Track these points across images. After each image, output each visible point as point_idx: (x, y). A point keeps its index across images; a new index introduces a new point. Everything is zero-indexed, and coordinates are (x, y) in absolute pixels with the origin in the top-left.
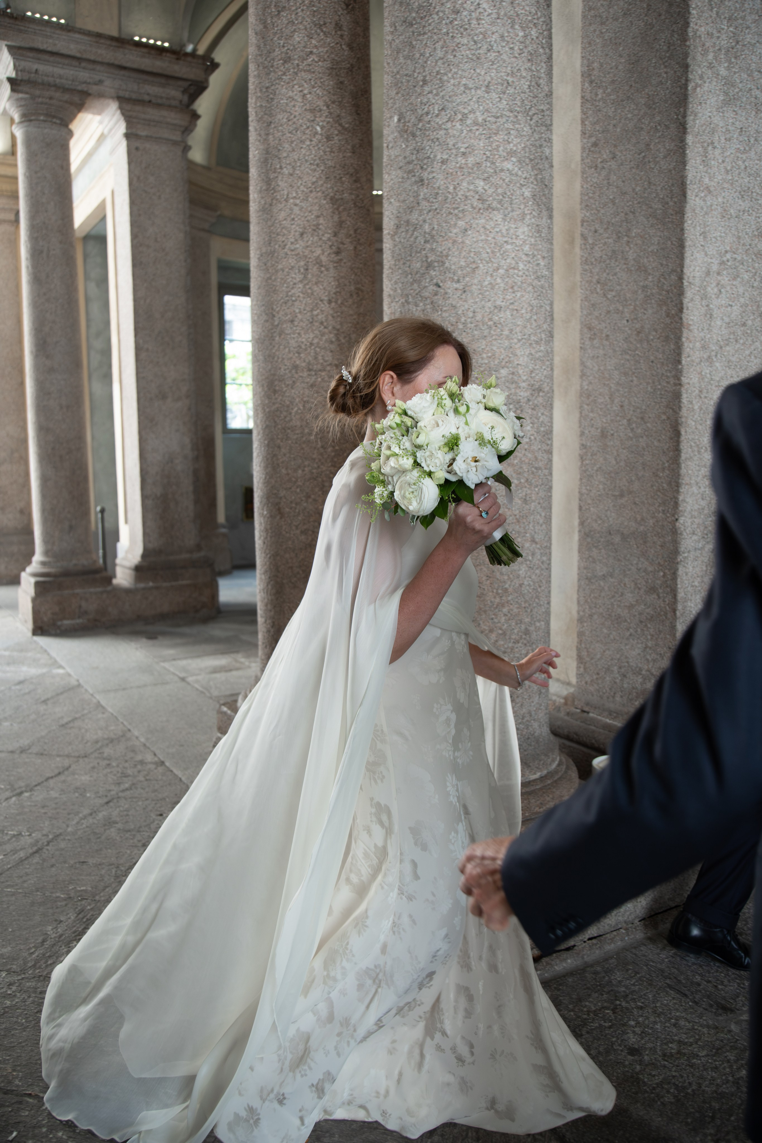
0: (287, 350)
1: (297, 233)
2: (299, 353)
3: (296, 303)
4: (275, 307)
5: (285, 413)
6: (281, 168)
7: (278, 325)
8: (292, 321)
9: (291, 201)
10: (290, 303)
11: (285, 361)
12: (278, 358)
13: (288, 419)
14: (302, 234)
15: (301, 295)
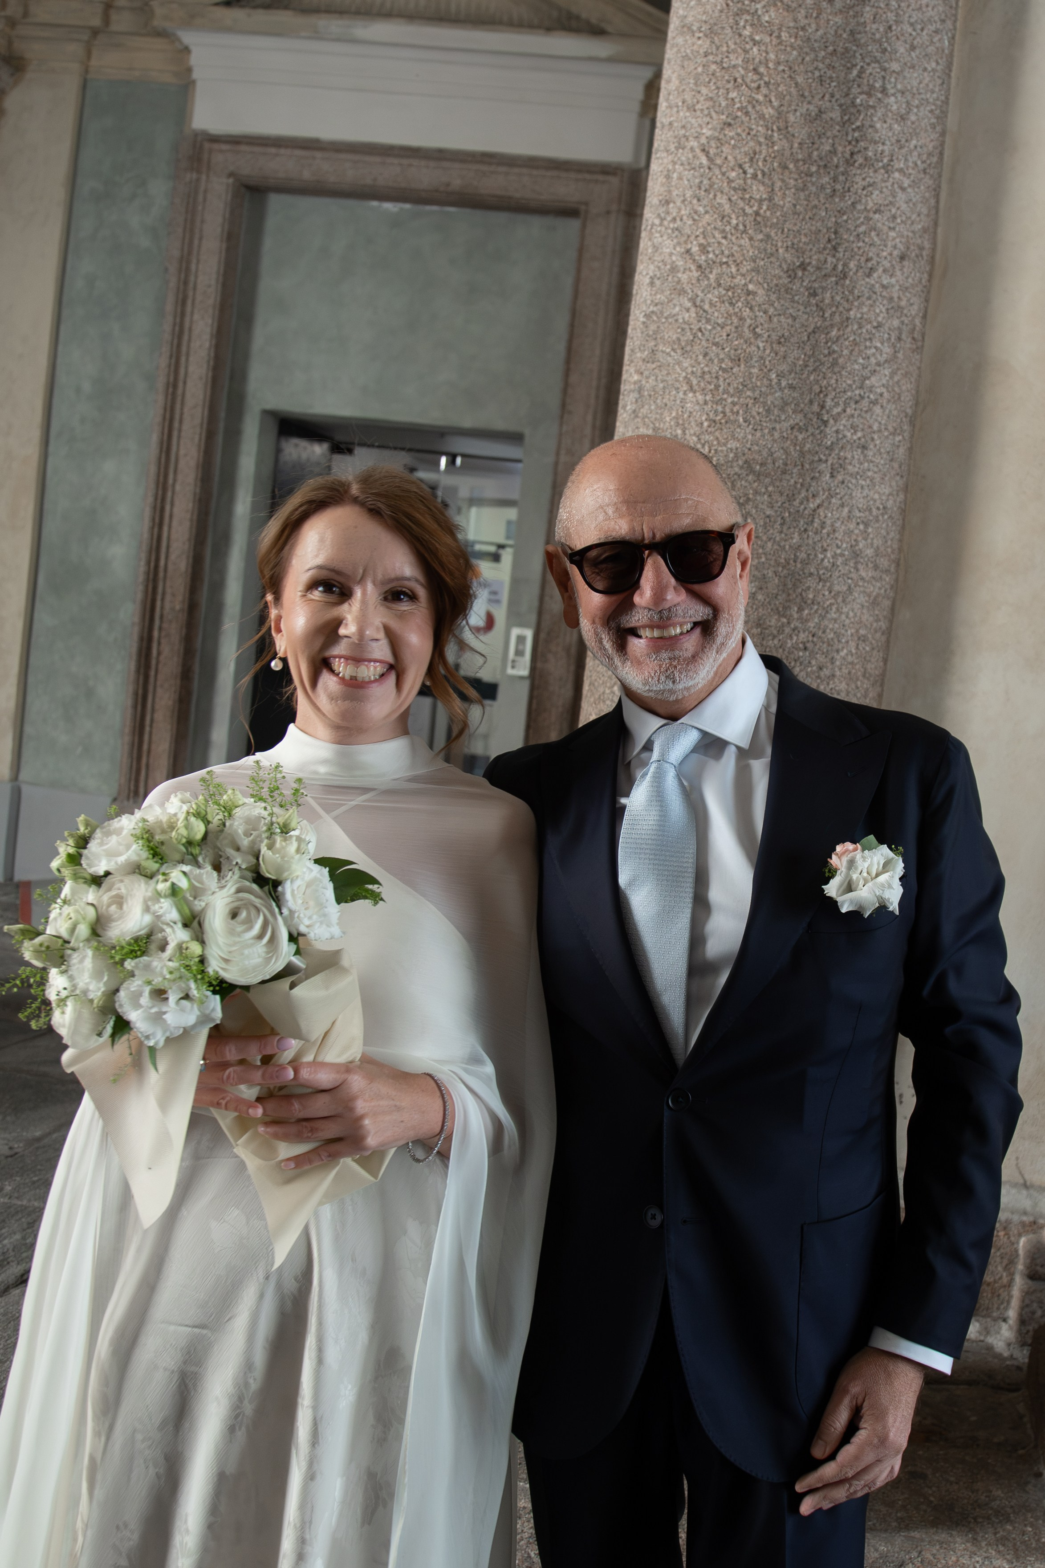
0: (846, 510)
1: (896, 253)
2: (866, 525)
3: (877, 410)
4: (829, 403)
5: (821, 658)
6: (884, 90)
7: (830, 448)
8: (864, 447)
9: (897, 175)
10: (865, 403)
11: (839, 534)
12: (823, 525)
13: (826, 672)
14: (902, 258)
15: (886, 395)
